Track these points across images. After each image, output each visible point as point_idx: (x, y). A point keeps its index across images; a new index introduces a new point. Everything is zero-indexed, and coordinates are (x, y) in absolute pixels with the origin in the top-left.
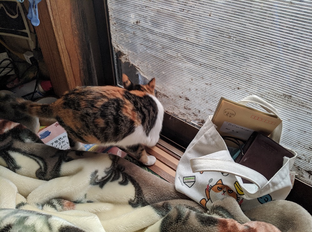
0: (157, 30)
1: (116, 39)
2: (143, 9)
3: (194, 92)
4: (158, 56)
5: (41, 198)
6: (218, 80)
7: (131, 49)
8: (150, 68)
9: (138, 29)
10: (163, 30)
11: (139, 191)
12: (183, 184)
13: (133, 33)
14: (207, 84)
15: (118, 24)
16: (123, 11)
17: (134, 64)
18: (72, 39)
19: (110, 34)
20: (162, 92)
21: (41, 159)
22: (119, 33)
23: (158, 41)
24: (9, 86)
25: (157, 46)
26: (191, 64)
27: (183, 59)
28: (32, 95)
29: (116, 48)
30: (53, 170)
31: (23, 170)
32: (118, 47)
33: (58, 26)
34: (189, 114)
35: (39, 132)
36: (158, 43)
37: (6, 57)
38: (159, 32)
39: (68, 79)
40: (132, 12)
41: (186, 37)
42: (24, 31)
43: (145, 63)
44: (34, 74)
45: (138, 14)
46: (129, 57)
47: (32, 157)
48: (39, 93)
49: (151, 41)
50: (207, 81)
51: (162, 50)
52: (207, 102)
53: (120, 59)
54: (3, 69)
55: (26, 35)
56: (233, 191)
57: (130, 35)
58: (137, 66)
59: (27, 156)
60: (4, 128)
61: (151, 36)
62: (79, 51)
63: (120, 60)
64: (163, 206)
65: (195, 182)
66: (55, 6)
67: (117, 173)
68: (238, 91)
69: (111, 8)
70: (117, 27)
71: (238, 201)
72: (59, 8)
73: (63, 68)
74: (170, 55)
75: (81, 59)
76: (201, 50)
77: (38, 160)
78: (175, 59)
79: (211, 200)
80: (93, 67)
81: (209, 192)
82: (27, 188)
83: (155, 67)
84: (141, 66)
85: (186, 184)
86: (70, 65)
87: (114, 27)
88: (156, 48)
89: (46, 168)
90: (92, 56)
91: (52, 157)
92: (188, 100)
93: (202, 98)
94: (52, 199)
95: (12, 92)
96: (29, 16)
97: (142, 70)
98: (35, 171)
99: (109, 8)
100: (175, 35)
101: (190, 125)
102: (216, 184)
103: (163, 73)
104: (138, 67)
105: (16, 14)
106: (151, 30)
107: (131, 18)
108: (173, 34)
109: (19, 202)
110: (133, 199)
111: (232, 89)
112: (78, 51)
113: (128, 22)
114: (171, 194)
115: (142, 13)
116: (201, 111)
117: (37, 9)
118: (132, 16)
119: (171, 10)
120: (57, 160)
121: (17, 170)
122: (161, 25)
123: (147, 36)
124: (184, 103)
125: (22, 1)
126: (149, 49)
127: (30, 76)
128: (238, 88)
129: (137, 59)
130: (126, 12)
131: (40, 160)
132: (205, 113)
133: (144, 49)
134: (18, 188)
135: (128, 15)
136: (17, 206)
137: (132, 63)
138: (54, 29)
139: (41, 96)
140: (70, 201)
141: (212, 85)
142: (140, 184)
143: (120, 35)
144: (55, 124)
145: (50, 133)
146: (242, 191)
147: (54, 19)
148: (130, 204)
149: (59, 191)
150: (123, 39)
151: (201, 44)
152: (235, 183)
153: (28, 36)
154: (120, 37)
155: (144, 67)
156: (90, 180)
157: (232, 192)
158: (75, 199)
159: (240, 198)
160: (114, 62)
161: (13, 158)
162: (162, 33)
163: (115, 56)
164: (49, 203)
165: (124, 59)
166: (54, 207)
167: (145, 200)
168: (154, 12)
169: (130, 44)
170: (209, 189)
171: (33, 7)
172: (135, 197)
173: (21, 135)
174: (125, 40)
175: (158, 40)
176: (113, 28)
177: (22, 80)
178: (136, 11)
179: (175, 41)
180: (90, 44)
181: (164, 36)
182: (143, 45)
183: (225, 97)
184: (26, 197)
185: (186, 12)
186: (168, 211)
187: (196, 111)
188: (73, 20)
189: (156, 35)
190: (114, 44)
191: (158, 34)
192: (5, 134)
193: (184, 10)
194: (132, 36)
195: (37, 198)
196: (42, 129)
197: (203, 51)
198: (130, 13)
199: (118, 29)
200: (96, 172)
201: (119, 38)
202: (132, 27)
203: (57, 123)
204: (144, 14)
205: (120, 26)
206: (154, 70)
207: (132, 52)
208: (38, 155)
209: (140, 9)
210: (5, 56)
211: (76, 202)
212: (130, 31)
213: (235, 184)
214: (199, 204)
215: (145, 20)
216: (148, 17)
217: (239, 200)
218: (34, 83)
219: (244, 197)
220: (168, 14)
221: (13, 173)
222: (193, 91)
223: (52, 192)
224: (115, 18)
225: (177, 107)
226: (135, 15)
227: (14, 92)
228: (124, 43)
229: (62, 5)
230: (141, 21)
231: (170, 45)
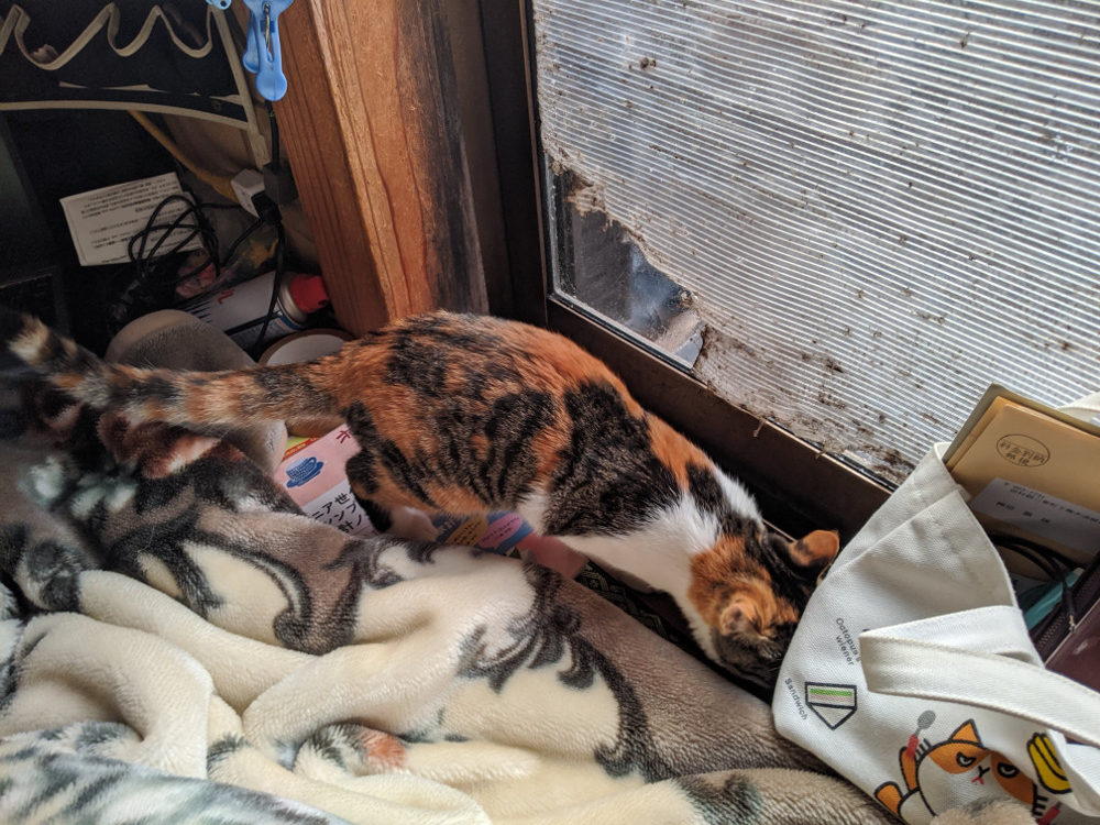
0: (724, 95)
1: (558, 124)
2: (670, 14)
3: (867, 342)
4: (720, 194)
5: (289, 723)
6: (976, 305)
7: (614, 166)
8: (686, 241)
9: (646, 90)
10: (749, 95)
11: (633, 718)
12: (807, 710)
13: (624, 105)
14: (925, 317)
15: (569, 69)
16: (590, 21)
17: (624, 222)
18: (401, 133)
19: (536, 105)
20: (730, 332)
21: (293, 572)
22: (569, 102)
23: (724, 139)
24: (184, 291)
25: (720, 159)
26: (860, 235)
27: (825, 214)
28: (261, 326)
29: (558, 157)
30: (329, 620)
31: (230, 610)
32: (565, 155)
33: (350, 87)
34: (837, 425)
35: (284, 459)
36: (725, 147)
37: (174, 188)
38: (734, 106)
39: (383, 278)
40: (625, 24)
41: (846, 127)
42: (230, 99)
43: (665, 218)
44: (268, 249)
45: (649, 32)
46: (606, 193)
47: (261, 562)
48: (284, 319)
49: (697, 136)
50: (928, 308)
51: (738, 172)
52: (918, 386)
53: (571, 199)
54: (163, 232)
55: (238, 112)
56: (1017, 771)
57: (614, 112)
58: (632, 229)
59: (246, 559)
60: (169, 457)
61: (697, 120)
62: (421, 176)
63: (570, 205)
64: (726, 792)
65: (854, 709)
66: (341, 13)
67: (553, 638)
68: (1063, 358)
69: (543, 7)
70: (563, 80)
71: (1038, 810)
72: (355, 18)
73: (367, 242)
74: (772, 194)
75: (428, 205)
76: (911, 184)
77: (281, 576)
78: (791, 210)
79: (923, 797)
80: (469, 234)
81: (918, 763)
82: (245, 680)
83: (706, 237)
84: (652, 230)
85: (817, 713)
86: (391, 227)
87: (554, 81)
88: (719, 165)
89: (308, 610)
90: (469, 187)
91: (329, 567)
92: (839, 370)
93: (896, 370)
94: (329, 725)
95: (194, 313)
96: (250, 57)
97: (654, 243)
98: (273, 618)
99: (535, 8)
100: (801, 120)
101: (838, 463)
102: (951, 741)
103: (740, 260)
104: (639, 232)
105: (206, 41)
106: (700, 94)
107: (620, 45)
108: (790, 113)
109: (219, 735)
110: (611, 744)
111: (1036, 346)
112: (418, 173)
113: (607, 62)
114: (757, 741)
115: (666, 30)
116: (889, 417)
117: (276, 37)
118: (627, 39)
119: (789, 18)
120: (345, 582)
121: (210, 610)
122: (743, 78)
123: (682, 117)
124: (819, 379)
125: (223, 4)
126: (688, 167)
127: (252, 258)
128: (1066, 346)
129: (635, 204)
130: (603, 25)
131: (287, 576)
132: (905, 425)
133: (666, 165)
134: (213, 678)
135: (611, 35)
136: (210, 749)
137: (613, 215)
138: (337, 101)
139: (291, 330)
140: (389, 733)
141: (948, 324)
142: (639, 690)
143: (574, 111)
144: (337, 432)
145: (320, 465)
146: (1063, 778)
147: (336, 64)
148: (601, 763)
149: (352, 700)
150: (583, 128)
151: (914, 157)
152: (1032, 742)
153: (245, 119)
154: (576, 119)
155: (662, 236)
156: (456, 660)
157: (1013, 771)
158: (404, 728)
159: (1045, 799)
160: (547, 208)
161: (197, 568)
162: (744, 109)
163: (551, 187)
164: (317, 739)
165: (587, 202)
166: (334, 754)
167: (656, 753)
168: (715, 27)
169: (613, 144)
170: (918, 751)
171: (263, 29)
172: (617, 740)
173: (225, 485)
174: (592, 131)
175: (727, 134)
176: (547, 83)
177: (227, 274)
178: (643, 22)
179: (799, 143)
180: (463, 147)
181: (751, 119)
182: (666, 151)
183: (1009, 386)
184: (240, 708)
185: (854, 29)
186: (747, 815)
187: (868, 414)
188: (404, 62)
189: (720, 115)
190: (549, 145)
191: (728, 111)
192: (171, 477)
193: (845, 18)
194: (623, 115)
195: (277, 721)
196: (296, 450)
197: (919, 186)
198: (616, 30)
199: (569, 89)
200: (480, 632)
201: (572, 124)
202: (624, 82)
203: (344, 427)
204: (676, 32)
205: (577, 78)
206: (700, 248)
207: (616, 177)
208: (281, 557)
209: (660, 12)
210: (169, 184)
211: (408, 738)
212: (612, 98)
213: (1032, 748)
214: (871, 799)
215: (675, 55)
216: (690, 44)
217: (1043, 807)
218: (266, 285)
219: (1072, 801)
220: (776, 36)
221: (200, 621)
222: (862, 337)
223: (328, 701)
224: (559, 46)
225: (787, 392)
226: (637, 36)
227: (202, 314)
228: (589, 142)
229: (365, 8)
230: (661, 58)
231: (774, 157)
